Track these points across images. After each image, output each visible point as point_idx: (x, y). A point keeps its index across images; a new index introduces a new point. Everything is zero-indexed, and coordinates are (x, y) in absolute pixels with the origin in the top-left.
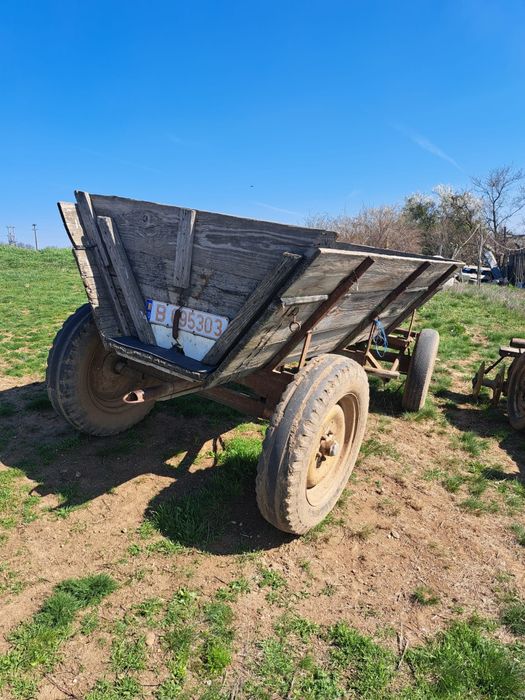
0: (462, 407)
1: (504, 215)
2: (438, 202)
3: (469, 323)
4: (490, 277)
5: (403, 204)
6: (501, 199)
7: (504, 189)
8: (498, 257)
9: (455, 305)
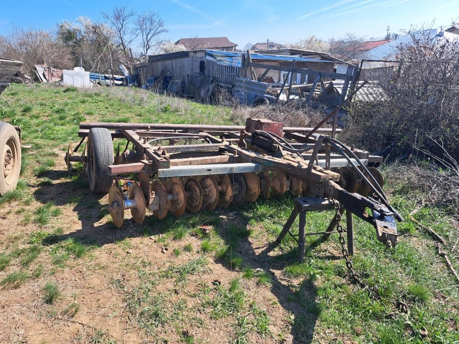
0: (55, 182)
1: (128, 40)
2: (83, 29)
3: (90, 114)
4: (126, 82)
5: (57, 29)
6: (123, 29)
7: (124, 23)
8: (128, 69)
9: (83, 102)
